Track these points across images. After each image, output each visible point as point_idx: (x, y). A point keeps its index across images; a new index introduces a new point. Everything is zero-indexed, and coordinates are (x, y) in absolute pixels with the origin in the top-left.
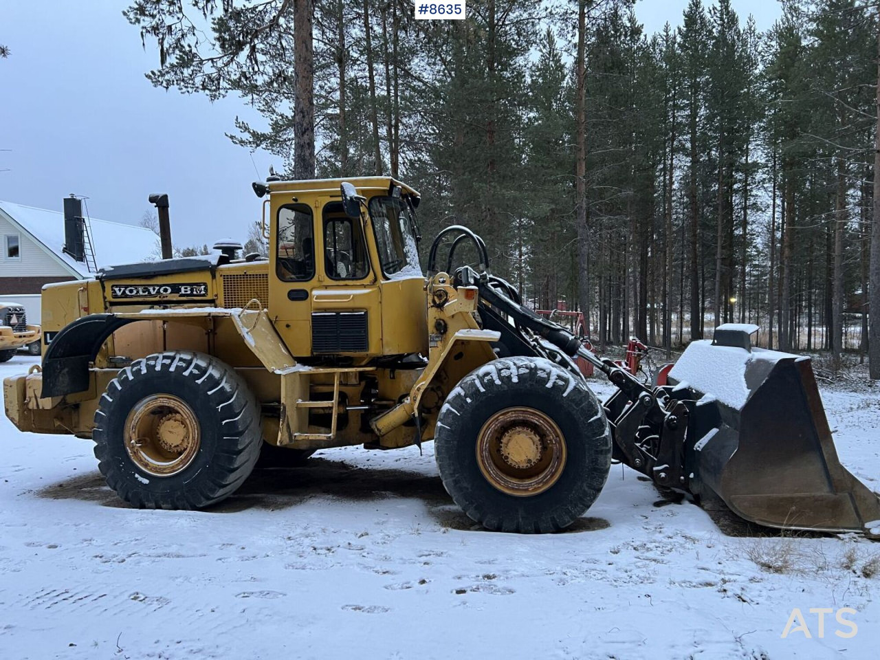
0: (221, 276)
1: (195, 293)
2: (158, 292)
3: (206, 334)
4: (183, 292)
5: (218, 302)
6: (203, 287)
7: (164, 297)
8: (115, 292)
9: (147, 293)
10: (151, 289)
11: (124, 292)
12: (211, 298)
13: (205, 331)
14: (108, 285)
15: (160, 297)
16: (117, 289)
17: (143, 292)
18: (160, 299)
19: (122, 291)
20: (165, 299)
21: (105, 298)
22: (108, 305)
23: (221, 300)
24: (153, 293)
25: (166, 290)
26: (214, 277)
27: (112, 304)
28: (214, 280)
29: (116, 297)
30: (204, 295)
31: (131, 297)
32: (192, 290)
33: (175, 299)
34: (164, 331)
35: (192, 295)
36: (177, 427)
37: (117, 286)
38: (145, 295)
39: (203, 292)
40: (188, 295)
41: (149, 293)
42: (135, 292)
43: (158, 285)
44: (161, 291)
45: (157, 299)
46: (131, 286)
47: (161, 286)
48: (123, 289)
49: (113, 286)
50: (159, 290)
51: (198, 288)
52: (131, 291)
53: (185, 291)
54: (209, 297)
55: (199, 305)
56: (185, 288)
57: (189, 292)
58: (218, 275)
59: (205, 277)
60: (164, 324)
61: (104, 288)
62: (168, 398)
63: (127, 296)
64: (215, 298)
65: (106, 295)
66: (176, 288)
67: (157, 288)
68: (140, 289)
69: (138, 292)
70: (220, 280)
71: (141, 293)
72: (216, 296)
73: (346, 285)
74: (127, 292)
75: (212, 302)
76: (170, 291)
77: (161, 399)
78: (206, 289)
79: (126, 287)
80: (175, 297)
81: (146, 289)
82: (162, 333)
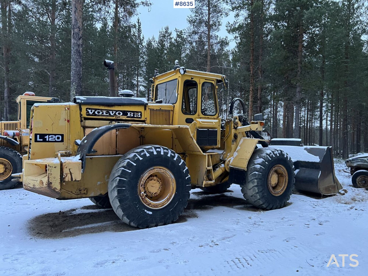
0: (149, 109)
1: (135, 116)
2: (115, 114)
3: (139, 137)
4: (129, 115)
5: (147, 122)
6: (140, 114)
7: (118, 117)
8: (88, 112)
9: (108, 114)
10: (111, 112)
11: (94, 113)
12: (144, 120)
13: (139, 136)
14: (84, 108)
15: (116, 117)
16: (89, 111)
17: (106, 113)
18: (116, 118)
19: (92, 112)
20: (119, 118)
21: (81, 115)
22: (83, 119)
23: (148, 121)
24: (112, 114)
25: (119, 114)
26: (145, 109)
27: (86, 119)
28: (145, 111)
29: (89, 115)
30: (140, 118)
31: (99, 115)
32: (134, 115)
33: (124, 119)
34: (117, 135)
35: (133, 117)
36: (155, 183)
37: (90, 109)
38: (107, 116)
39: (139, 116)
40: (131, 117)
41: (110, 114)
42: (101, 113)
43: (115, 111)
44: (117, 114)
45: (114, 118)
46: (99, 109)
47: (117, 111)
48: (93, 111)
49: (87, 109)
50: (115, 113)
51: (137, 114)
52: (99, 112)
53: (130, 115)
54: (142, 119)
55: (137, 122)
56: (130, 113)
57: (132, 116)
58: (147, 108)
59: (141, 109)
60: (117, 131)
61: (81, 110)
62: (160, 168)
63: (96, 115)
64: (145, 119)
65: (82, 113)
66: (125, 113)
67: (114, 112)
68: (104, 112)
69: (103, 113)
70: (148, 111)
71: (105, 114)
72: (146, 118)
73: (208, 118)
74: (96, 113)
75: (144, 121)
76: (122, 114)
77: (156, 169)
78: (141, 115)
79: (96, 110)
80: (124, 118)
81: (108, 112)
82: (115, 136)
